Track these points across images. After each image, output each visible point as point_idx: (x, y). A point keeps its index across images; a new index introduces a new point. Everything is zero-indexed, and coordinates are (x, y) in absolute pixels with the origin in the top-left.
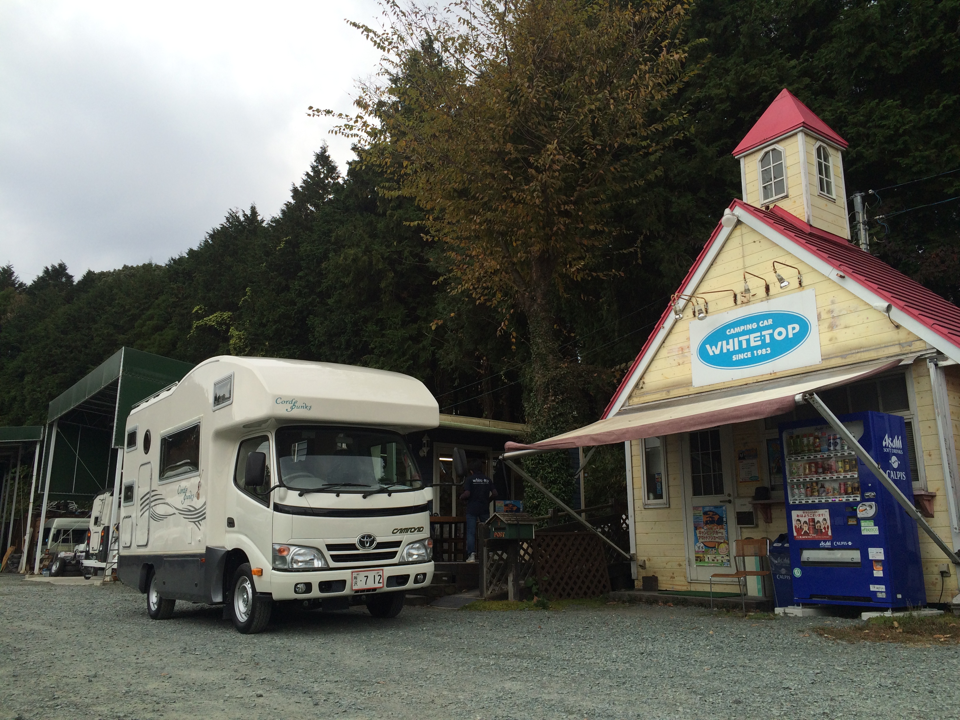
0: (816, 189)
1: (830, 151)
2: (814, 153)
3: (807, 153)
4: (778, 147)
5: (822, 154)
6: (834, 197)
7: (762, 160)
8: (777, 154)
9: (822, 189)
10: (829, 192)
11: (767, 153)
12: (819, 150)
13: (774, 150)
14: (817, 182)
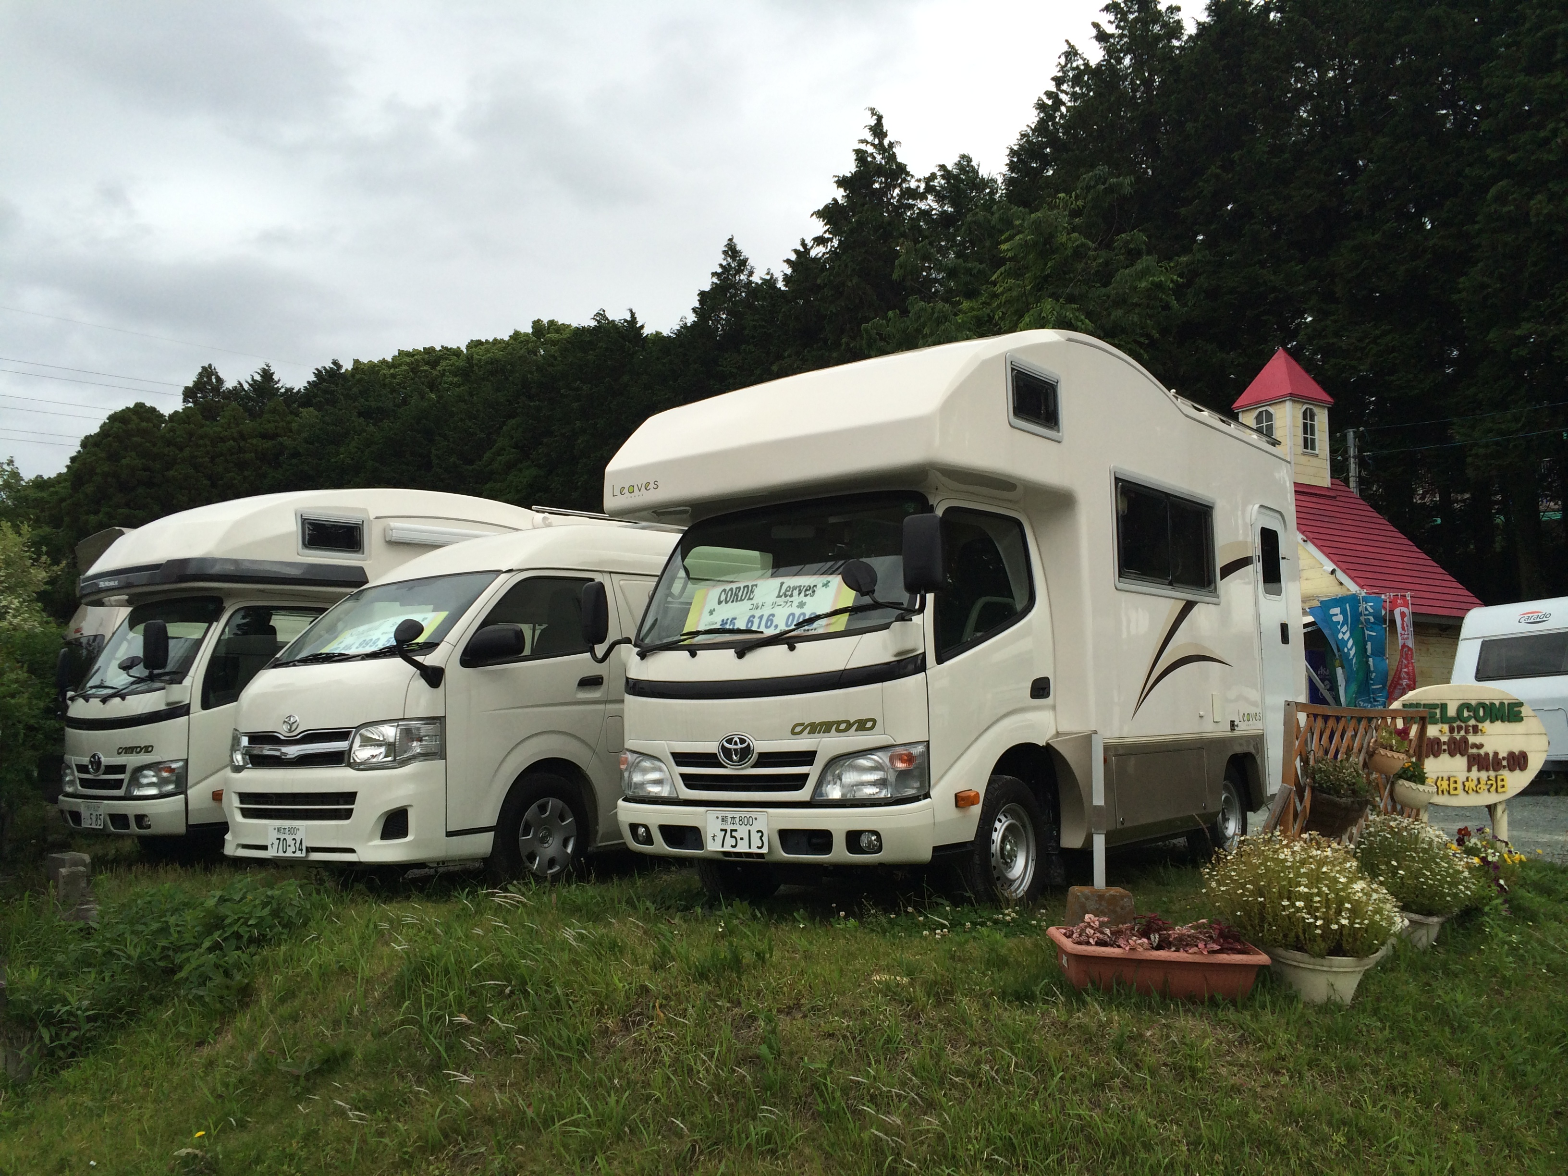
0: (1300, 449)
1: (1316, 410)
2: (1301, 416)
3: (1294, 417)
4: (1271, 409)
5: (1309, 416)
6: (1317, 452)
7: (1257, 418)
8: (1270, 416)
9: (1306, 447)
10: (1313, 448)
11: (1261, 413)
12: (1305, 413)
13: (1266, 411)
14: (1301, 442)
